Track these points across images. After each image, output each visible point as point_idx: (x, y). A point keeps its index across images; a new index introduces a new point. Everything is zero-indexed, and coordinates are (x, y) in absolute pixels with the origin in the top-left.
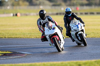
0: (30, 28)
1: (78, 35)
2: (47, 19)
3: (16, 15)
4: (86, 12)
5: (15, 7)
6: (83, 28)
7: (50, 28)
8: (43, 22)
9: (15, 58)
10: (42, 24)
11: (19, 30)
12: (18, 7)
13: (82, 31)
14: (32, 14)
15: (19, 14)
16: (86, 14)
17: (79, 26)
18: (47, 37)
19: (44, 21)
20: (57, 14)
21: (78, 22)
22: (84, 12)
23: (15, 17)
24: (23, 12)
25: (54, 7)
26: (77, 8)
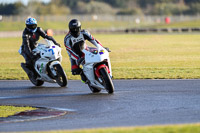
1: (51, 67)
4: (185, 27)
7: (95, 52)
8: (74, 41)
10: (73, 44)
12: (48, 17)
17: (55, 50)
20: (127, 31)
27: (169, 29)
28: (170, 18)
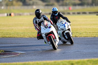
0: (24, 28)
1: (65, 34)
2: (42, 18)
3: (10, 15)
5: (9, 7)
6: (70, 27)
7: (46, 27)
8: (38, 21)
9: (9, 57)
10: (38, 22)
11: (12, 29)
12: (12, 7)
13: (69, 30)
14: (26, 14)
15: (12, 14)
16: (79, 13)
17: (66, 25)
18: (43, 35)
19: (40, 20)
20: (50, 14)
21: (64, 21)
22: (76, 12)
23: (9, 17)
24: (17, 12)
25: (46, 7)
26: (69, 8)
27: (71, 12)
28: (71, 7)
